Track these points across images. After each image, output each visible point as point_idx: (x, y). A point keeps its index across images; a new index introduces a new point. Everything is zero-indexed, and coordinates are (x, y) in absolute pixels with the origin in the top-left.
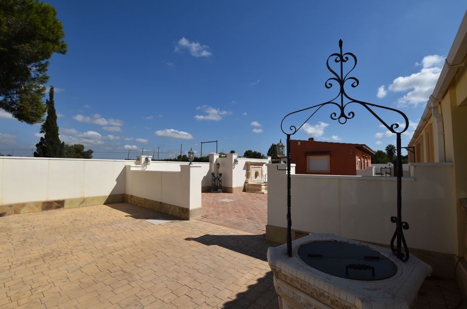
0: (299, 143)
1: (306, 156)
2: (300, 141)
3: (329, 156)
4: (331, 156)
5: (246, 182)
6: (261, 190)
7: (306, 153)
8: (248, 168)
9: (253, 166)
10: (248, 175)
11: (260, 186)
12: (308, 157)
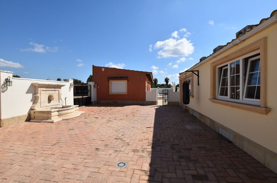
0: (103, 70)
1: (108, 81)
2: (104, 67)
3: (127, 81)
4: (128, 81)
5: (32, 109)
6: (50, 118)
7: (109, 78)
8: (35, 90)
9: (45, 89)
10: (35, 100)
11: (49, 113)
12: (110, 81)
